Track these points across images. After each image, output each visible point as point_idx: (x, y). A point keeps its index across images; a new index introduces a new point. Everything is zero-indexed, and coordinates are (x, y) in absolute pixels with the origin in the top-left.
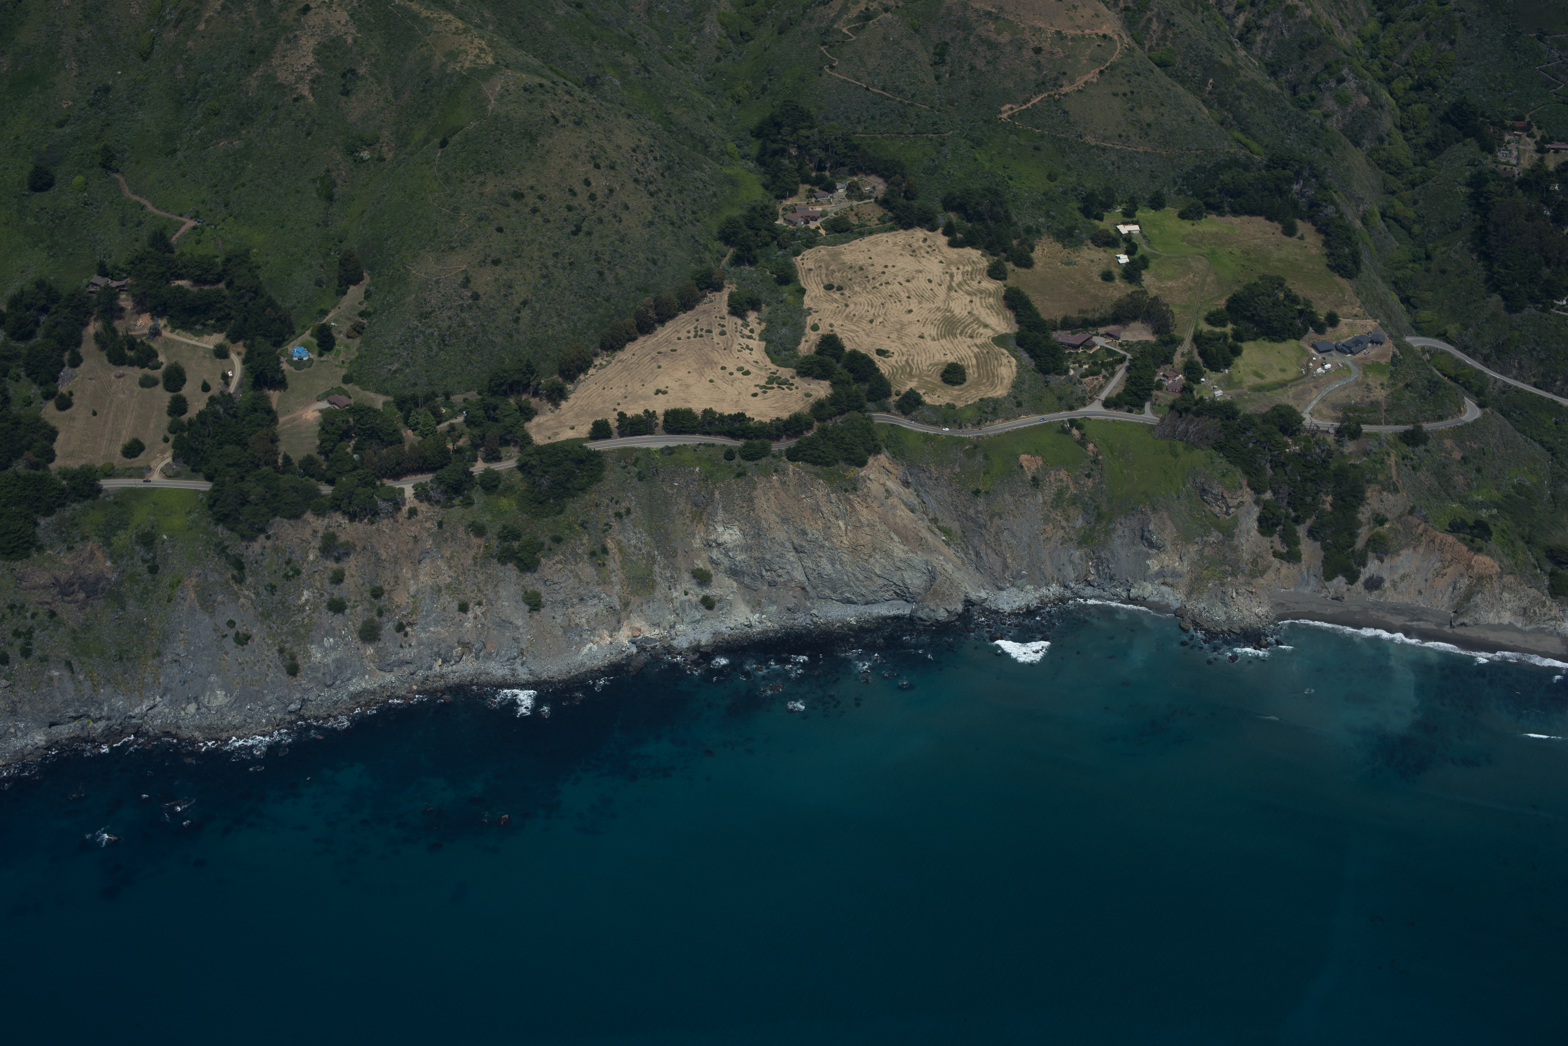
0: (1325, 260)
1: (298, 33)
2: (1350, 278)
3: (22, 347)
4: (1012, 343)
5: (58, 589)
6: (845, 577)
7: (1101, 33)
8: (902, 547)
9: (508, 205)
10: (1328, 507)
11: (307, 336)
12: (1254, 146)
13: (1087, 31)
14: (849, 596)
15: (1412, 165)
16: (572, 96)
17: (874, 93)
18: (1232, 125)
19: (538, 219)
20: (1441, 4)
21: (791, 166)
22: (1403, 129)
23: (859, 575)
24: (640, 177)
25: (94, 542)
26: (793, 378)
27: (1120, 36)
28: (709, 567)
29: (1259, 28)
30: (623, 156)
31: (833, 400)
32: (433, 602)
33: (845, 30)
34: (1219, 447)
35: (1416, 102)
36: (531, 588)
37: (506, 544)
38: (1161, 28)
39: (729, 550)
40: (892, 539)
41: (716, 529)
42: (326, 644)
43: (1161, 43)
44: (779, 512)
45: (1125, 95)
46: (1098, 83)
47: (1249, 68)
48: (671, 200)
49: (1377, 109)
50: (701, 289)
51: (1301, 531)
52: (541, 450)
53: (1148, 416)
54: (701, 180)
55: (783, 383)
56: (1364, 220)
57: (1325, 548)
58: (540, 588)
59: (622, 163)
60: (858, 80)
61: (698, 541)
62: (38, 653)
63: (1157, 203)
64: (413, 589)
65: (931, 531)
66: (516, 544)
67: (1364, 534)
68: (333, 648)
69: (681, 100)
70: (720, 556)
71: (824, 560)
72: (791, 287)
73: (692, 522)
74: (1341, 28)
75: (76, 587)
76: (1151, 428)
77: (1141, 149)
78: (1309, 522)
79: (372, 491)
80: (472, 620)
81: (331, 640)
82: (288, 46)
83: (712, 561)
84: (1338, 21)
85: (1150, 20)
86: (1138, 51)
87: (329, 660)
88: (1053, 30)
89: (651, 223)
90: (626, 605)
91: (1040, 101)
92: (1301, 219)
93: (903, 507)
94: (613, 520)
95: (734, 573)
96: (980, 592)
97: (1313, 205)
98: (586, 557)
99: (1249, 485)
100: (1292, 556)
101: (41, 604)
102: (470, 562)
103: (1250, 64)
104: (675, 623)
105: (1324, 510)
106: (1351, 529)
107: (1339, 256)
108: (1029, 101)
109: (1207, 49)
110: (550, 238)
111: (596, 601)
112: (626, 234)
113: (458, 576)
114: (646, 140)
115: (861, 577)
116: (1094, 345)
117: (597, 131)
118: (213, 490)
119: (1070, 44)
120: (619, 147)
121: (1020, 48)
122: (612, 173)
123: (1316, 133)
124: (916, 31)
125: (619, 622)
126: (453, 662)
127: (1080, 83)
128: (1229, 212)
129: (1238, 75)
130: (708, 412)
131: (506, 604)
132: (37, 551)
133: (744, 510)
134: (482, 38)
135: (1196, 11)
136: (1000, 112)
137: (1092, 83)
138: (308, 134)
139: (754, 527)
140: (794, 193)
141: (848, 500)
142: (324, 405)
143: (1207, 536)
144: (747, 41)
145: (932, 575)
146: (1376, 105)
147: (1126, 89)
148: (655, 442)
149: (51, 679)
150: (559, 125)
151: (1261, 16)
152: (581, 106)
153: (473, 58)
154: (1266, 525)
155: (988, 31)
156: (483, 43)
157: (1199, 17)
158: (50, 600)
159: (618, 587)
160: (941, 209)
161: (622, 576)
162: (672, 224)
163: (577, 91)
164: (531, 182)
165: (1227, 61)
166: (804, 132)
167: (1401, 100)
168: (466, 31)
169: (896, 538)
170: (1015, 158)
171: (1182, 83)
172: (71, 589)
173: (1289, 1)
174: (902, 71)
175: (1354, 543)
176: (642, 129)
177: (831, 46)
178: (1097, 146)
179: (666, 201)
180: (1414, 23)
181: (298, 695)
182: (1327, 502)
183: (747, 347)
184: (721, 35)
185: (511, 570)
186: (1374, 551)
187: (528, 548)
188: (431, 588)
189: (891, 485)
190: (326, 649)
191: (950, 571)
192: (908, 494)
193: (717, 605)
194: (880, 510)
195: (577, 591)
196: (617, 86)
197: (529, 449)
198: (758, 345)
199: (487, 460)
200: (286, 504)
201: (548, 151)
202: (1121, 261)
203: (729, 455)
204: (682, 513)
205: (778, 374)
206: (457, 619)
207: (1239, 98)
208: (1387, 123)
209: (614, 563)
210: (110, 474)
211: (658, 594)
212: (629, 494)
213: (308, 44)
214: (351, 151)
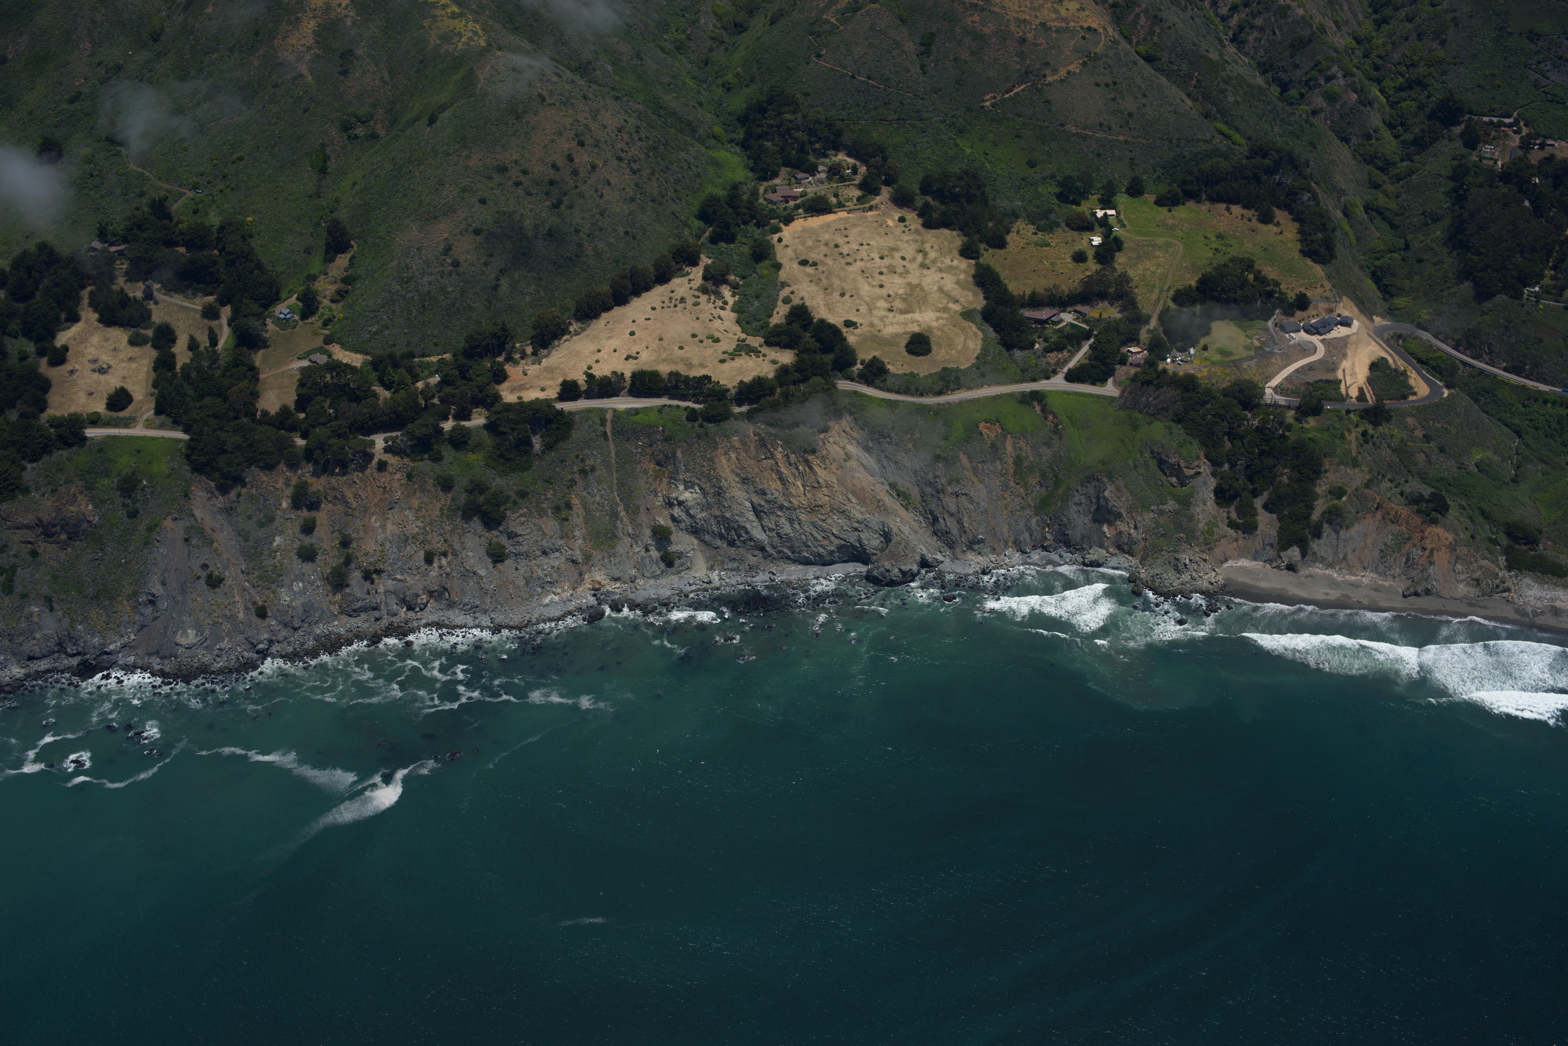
0: (1299, 246)
1: (300, 15)
2: (1324, 264)
3: (21, 306)
4: (979, 318)
5: (41, 529)
6: (803, 536)
7: (1085, 25)
8: (859, 508)
9: (491, 178)
10: (1285, 479)
11: (293, 300)
12: (1237, 137)
13: (1072, 24)
14: (807, 555)
15: (1398, 160)
16: (561, 77)
17: (861, 81)
18: (1216, 118)
19: (520, 191)
20: (1433, 5)
21: (774, 148)
22: (1391, 126)
23: (816, 535)
24: (623, 155)
25: (77, 486)
26: (761, 346)
27: (1105, 29)
28: (670, 524)
29: (1252, 27)
30: (608, 134)
31: (799, 366)
32: (400, 551)
33: (833, 20)
34: (1178, 419)
35: (1405, 100)
36: (496, 540)
37: (472, 497)
38: (1149, 23)
39: (690, 508)
40: (849, 499)
41: (677, 487)
42: (295, 589)
43: (1149, 38)
44: (739, 471)
45: (1107, 85)
46: (1080, 74)
47: (1237, 63)
48: (653, 179)
49: (1365, 106)
50: (677, 263)
51: (1258, 503)
52: (509, 407)
53: (1110, 389)
54: (686, 161)
55: (751, 351)
56: (1346, 213)
57: (1280, 519)
58: (504, 540)
59: (606, 142)
60: (845, 68)
61: (661, 499)
62: (19, 589)
63: (1135, 190)
64: (380, 537)
65: (890, 494)
66: (482, 499)
67: (1320, 507)
68: (303, 592)
69: (672, 86)
70: (680, 514)
71: (783, 520)
72: (767, 263)
73: (654, 480)
74: (1334, 28)
75: (58, 528)
76: (1112, 399)
77: (1121, 138)
78: (1266, 495)
79: (344, 442)
80: (436, 569)
81: (301, 584)
82: (291, 27)
83: (674, 519)
84: (1332, 22)
85: (1138, 16)
86: (1124, 44)
87: (297, 603)
88: (1038, 21)
89: (633, 200)
90: (588, 558)
91: (1023, 90)
92: (1279, 207)
93: (861, 469)
94: (577, 476)
95: (695, 531)
96: (936, 554)
97: (1293, 194)
98: (549, 511)
99: (1206, 457)
100: (1248, 527)
101: (24, 543)
102: (437, 513)
103: (1240, 61)
104: (636, 578)
105: (1280, 482)
106: (1307, 499)
107: (1312, 242)
108: (1011, 91)
109: (1194, 44)
110: (531, 211)
111: (558, 554)
112: (606, 209)
113: (425, 526)
114: (633, 121)
115: (819, 537)
116: (1061, 321)
117: (583, 111)
118: (191, 440)
119: (1054, 35)
120: (605, 127)
121: (1005, 39)
122: (596, 151)
123: (1301, 126)
124: (903, 21)
125: (581, 574)
126: (418, 609)
127: (1063, 73)
128: (1206, 199)
129: (1224, 70)
130: (674, 375)
131: (471, 554)
132: (22, 493)
133: (705, 469)
134: (476, 21)
135: (1186, 7)
136: (983, 101)
137: (1074, 73)
138: (305, 111)
139: (714, 486)
140: (775, 175)
141: (807, 461)
142: (305, 363)
143: (1163, 504)
144: (740, 32)
145: (887, 536)
146: (1366, 102)
147: (1109, 80)
148: (623, 403)
149: (31, 615)
150: (545, 103)
151: (1254, 15)
152: (568, 87)
153: (467, 41)
154: (1223, 496)
155: (973, 22)
156: (478, 27)
157: (1189, 13)
158: (32, 540)
159: (580, 541)
160: (918, 192)
161: (584, 530)
162: (653, 201)
163: (569, 75)
164: (515, 156)
165: (1214, 56)
166: (788, 116)
167: (1391, 99)
168: (460, 16)
169: (854, 500)
170: (996, 145)
171: (1168, 77)
172: (53, 530)
173: (1281, 1)
174: (888, 60)
175: (1310, 514)
176: (630, 111)
177: (818, 36)
178: (1077, 133)
179: (649, 179)
180: (1407, 24)
181: (266, 636)
182: (1285, 475)
183: (719, 317)
184: (715, 26)
185: (476, 524)
186: (1330, 523)
187: (492, 501)
188: (399, 537)
189: (852, 449)
190: (295, 593)
191: (907, 532)
192: (870, 461)
193: (677, 562)
194: (838, 472)
195: (539, 544)
196: (608, 71)
197: (497, 407)
198: (729, 316)
199: (457, 417)
200: (260, 453)
201: (533, 128)
202: (1094, 243)
203: (692, 415)
204: (645, 472)
205: (747, 342)
206: (423, 568)
207: (1223, 92)
208: (1375, 120)
209: (577, 517)
210: (95, 421)
211: (620, 549)
212: (595, 453)
213: (309, 25)
214: (346, 128)
